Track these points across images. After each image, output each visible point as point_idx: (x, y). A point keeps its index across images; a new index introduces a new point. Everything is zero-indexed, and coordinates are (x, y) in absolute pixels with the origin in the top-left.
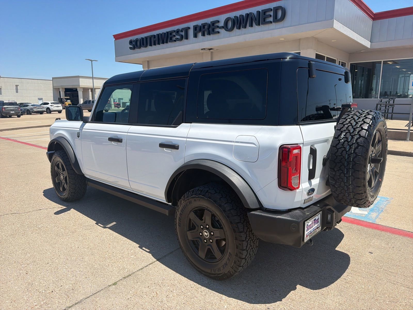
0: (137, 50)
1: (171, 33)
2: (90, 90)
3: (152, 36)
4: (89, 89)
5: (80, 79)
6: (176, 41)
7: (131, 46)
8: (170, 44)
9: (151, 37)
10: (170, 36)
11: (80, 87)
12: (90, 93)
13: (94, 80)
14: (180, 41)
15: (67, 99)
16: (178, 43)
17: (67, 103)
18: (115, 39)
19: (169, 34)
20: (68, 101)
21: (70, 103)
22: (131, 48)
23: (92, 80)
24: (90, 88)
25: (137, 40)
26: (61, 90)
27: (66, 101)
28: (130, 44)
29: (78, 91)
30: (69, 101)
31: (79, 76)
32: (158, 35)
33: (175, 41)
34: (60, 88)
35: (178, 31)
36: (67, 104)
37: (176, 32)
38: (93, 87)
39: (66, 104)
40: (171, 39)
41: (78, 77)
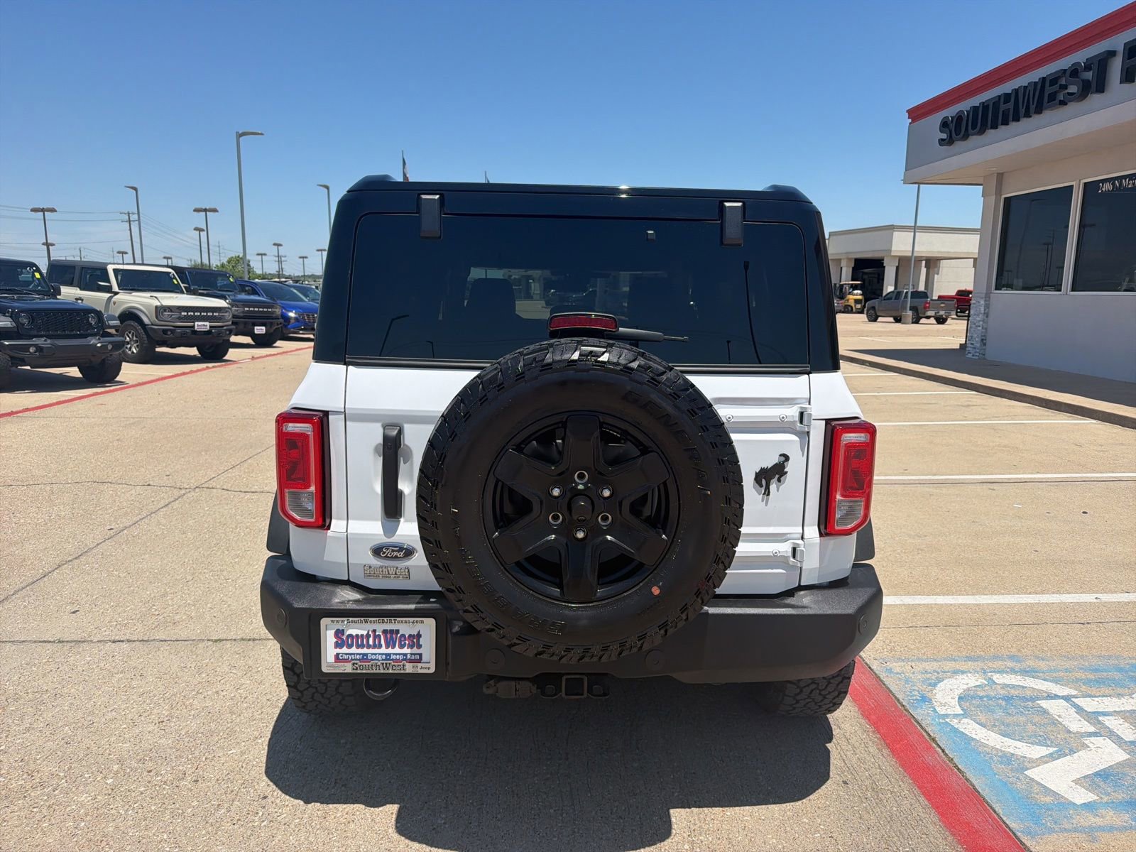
0: (959, 145)
1: (1054, 79)
2: (924, 262)
3: (999, 97)
4: (922, 260)
5: (894, 233)
6: (1066, 104)
7: (944, 136)
8: (1048, 115)
9: (997, 102)
10: (1049, 90)
11: (892, 254)
12: (924, 270)
13: (917, 234)
14: (1078, 101)
15: (855, 287)
16: (1072, 107)
17: (851, 297)
18: (910, 120)
19: (1047, 83)
20: (856, 292)
21: (860, 297)
22: (942, 142)
23: (913, 233)
24: (924, 258)
25: (959, 118)
26: (843, 264)
27: (850, 293)
28: (942, 128)
29: (884, 267)
30: (859, 292)
31: (893, 225)
32: (1016, 91)
33: (1063, 103)
34: (844, 259)
35: (1074, 72)
36: (850, 301)
37: (1068, 73)
38: (910, 255)
39: (848, 300)
40: (1052, 97)
41: (892, 228)
